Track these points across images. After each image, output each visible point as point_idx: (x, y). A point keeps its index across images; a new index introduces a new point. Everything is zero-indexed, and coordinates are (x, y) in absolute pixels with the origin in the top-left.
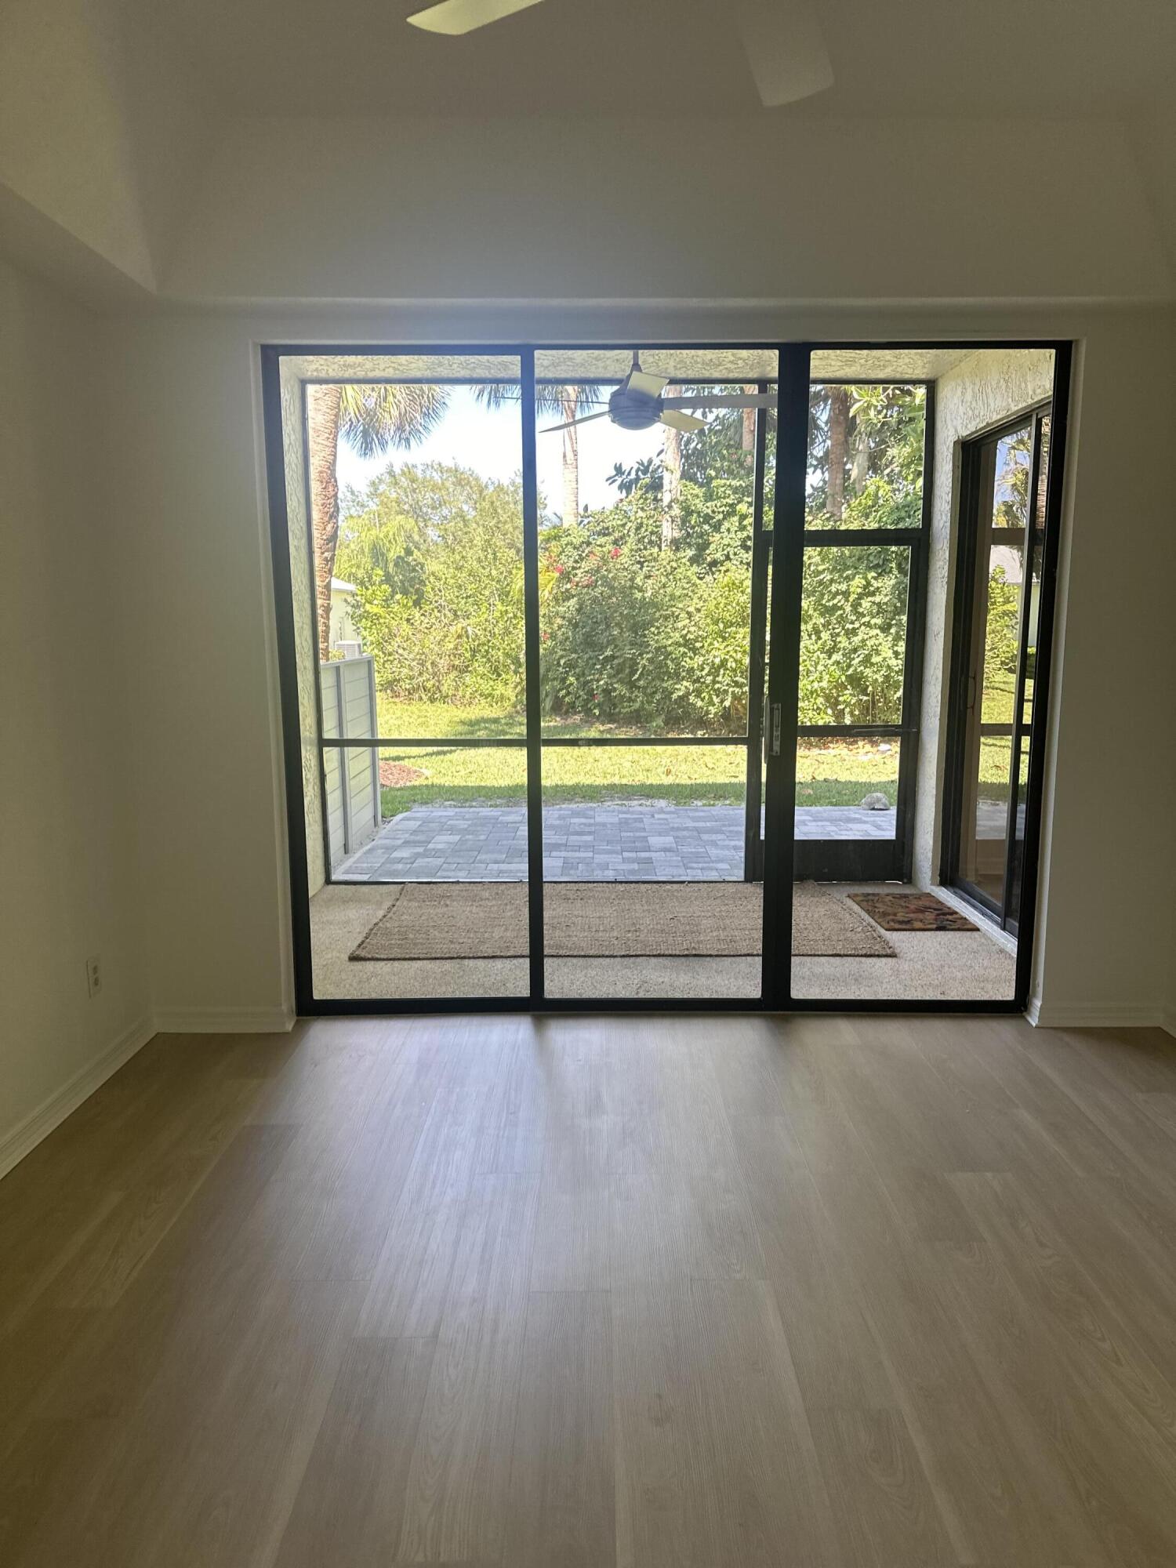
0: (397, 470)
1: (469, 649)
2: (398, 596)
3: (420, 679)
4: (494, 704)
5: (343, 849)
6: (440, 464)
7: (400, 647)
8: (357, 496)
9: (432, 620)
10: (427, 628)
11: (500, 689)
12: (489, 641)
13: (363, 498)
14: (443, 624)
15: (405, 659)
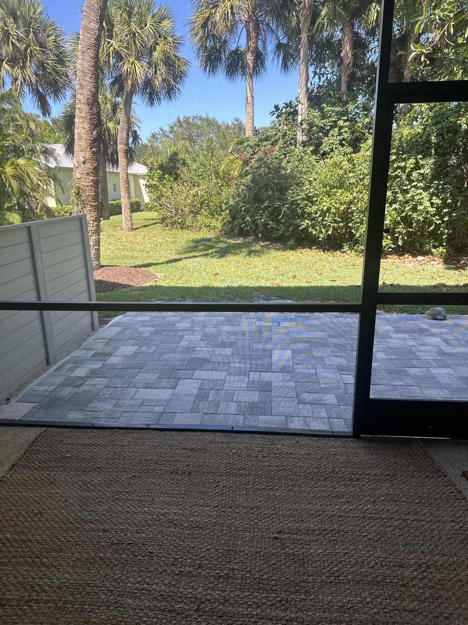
1: (199, 202)
2: (166, 176)
3: (176, 218)
4: (211, 231)
7: (166, 202)
8: (165, 133)
9: (183, 188)
10: (180, 192)
11: (214, 223)
12: (209, 198)
13: (168, 133)
14: (187, 190)
15: (168, 208)
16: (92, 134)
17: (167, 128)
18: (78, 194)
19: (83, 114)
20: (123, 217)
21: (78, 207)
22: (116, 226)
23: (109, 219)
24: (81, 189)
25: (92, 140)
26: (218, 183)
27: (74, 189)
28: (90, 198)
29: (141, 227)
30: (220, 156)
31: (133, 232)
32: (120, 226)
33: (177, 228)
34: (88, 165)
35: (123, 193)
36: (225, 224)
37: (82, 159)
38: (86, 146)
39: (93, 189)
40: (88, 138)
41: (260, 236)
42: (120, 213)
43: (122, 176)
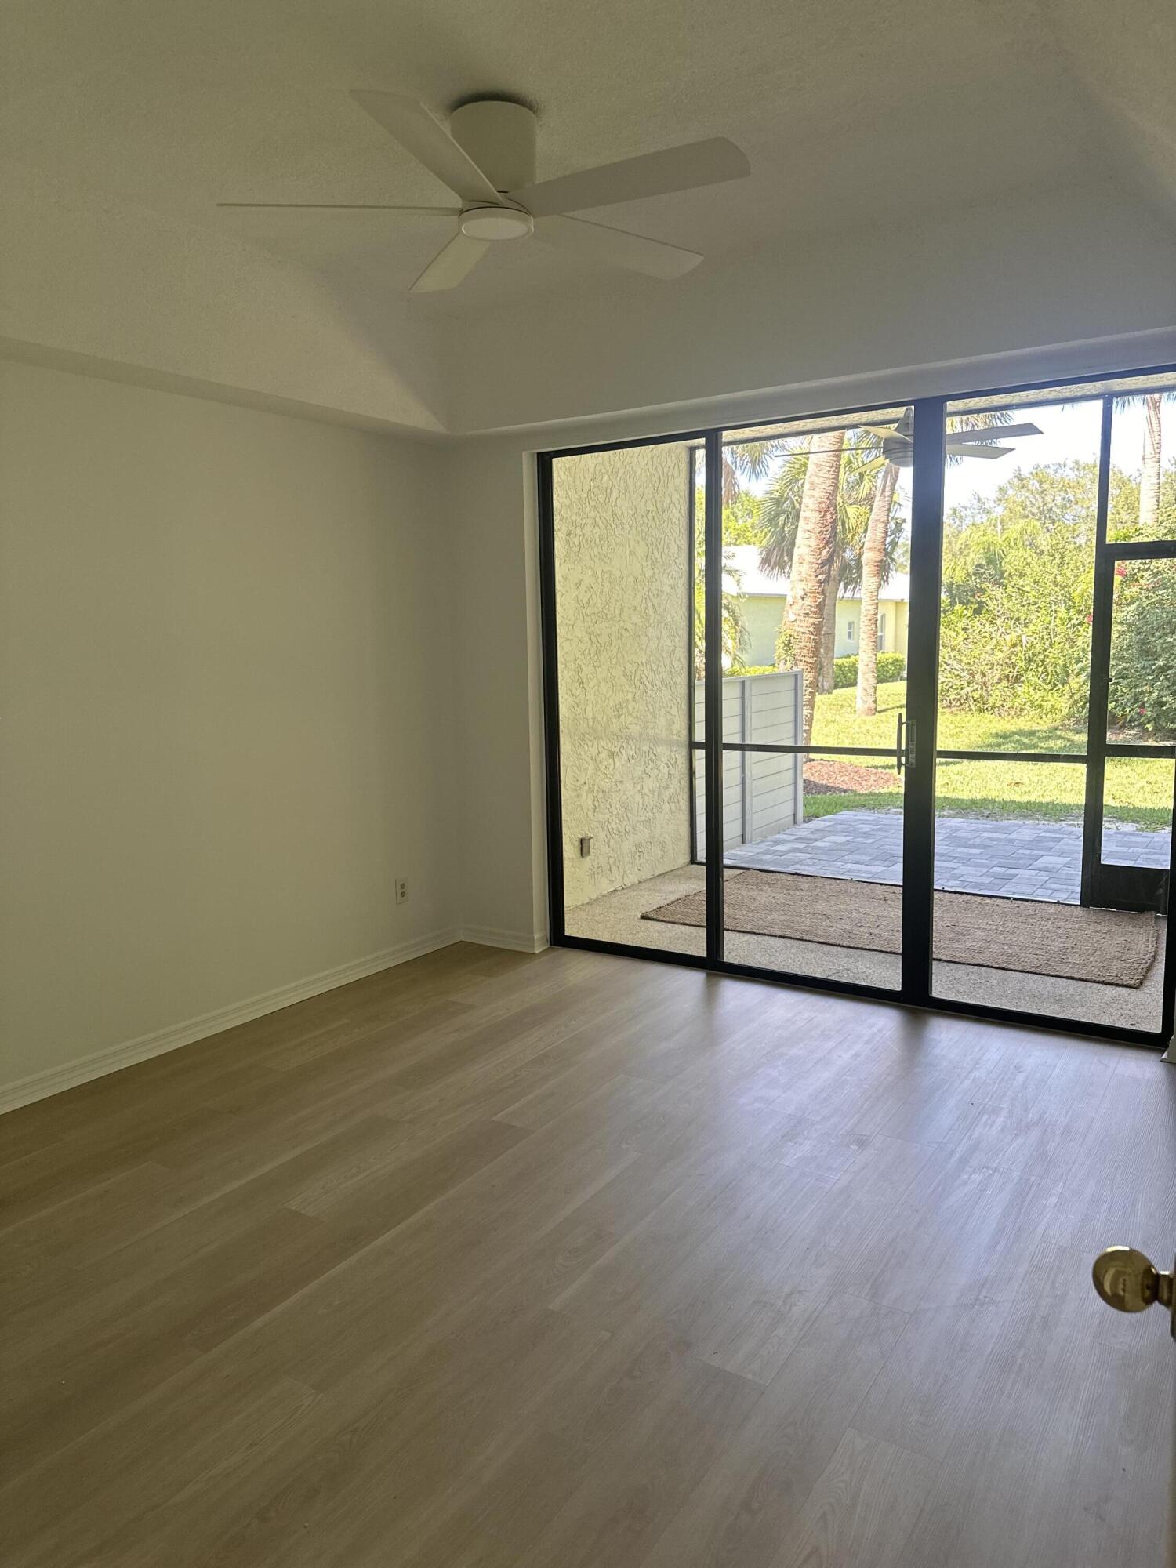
0: (1025, 473)
1: (1023, 659)
2: (957, 607)
3: (969, 689)
4: (1044, 716)
5: (740, 838)
6: (1076, 462)
7: (950, 657)
8: (984, 503)
9: (991, 629)
10: (985, 637)
11: (1053, 699)
12: (1045, 650)
13: (989, 505)
14: (999, 633)
15: (955, 669)
16: (820, 554)
17: (990, 494)
18: (788, 645)
19: (811, 526)
20: (857, 691)
21: (785, 664)
22: (842, 706)
23: (831, 693)
24: (794, 638)
25: (820, 564)
26: (1070, 619)
27: (784, 637)
28: (805, 651)
29: (893, 708)
30: (1079, 563)
31: (874, 717)
32: (850, 706)
33: (970, 710)
34: (808, 601)
35: (864, 642)
36: (1076, 702)
37: (802, 593)
38: (809, 573)
39: (813, 637)
40: (814, 560)
41: (1150, 727)
42: (854, 684)
43: (866, 607)
